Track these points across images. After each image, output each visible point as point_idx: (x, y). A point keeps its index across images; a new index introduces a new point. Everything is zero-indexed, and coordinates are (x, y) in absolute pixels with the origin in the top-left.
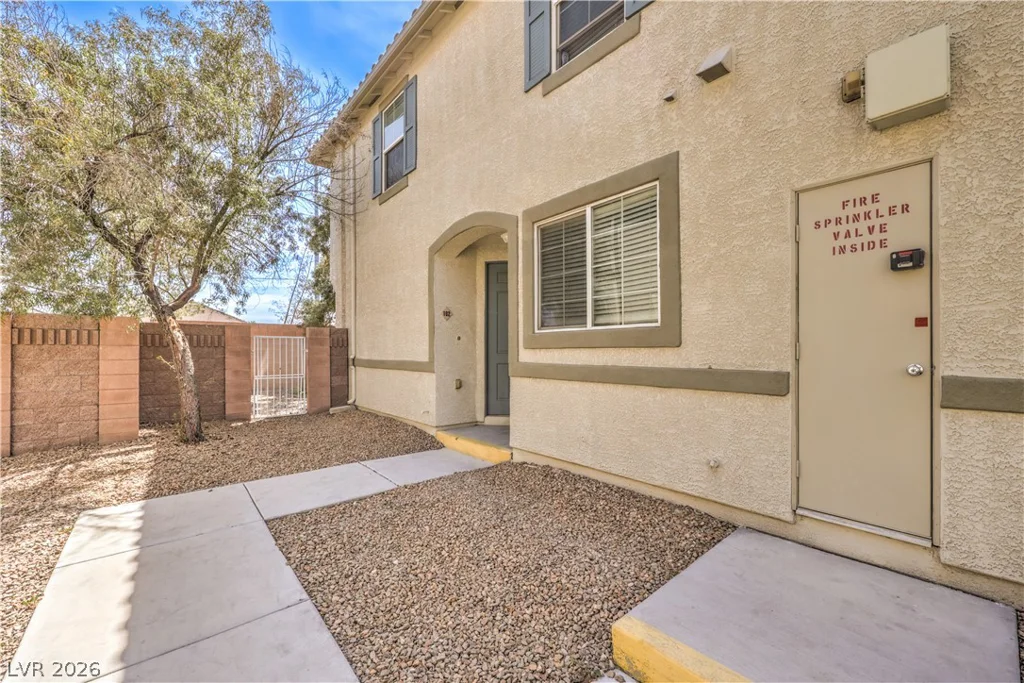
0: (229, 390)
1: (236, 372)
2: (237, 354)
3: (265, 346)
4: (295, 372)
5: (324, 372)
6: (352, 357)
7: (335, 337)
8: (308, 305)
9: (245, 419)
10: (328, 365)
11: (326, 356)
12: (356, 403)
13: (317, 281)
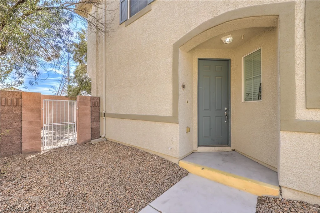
0: (25, 134)
1: (30, 123)
2: (32, 110)
3: (51, 106)
4: (70, 121)
5: (87, 120)
6: (104, 112)
7: (93, 101)
8: (70, 87)
9: (37, 151)
10: (89, 116)
11: (88, 112)
12: (106, 137)
13: (77, 76)
